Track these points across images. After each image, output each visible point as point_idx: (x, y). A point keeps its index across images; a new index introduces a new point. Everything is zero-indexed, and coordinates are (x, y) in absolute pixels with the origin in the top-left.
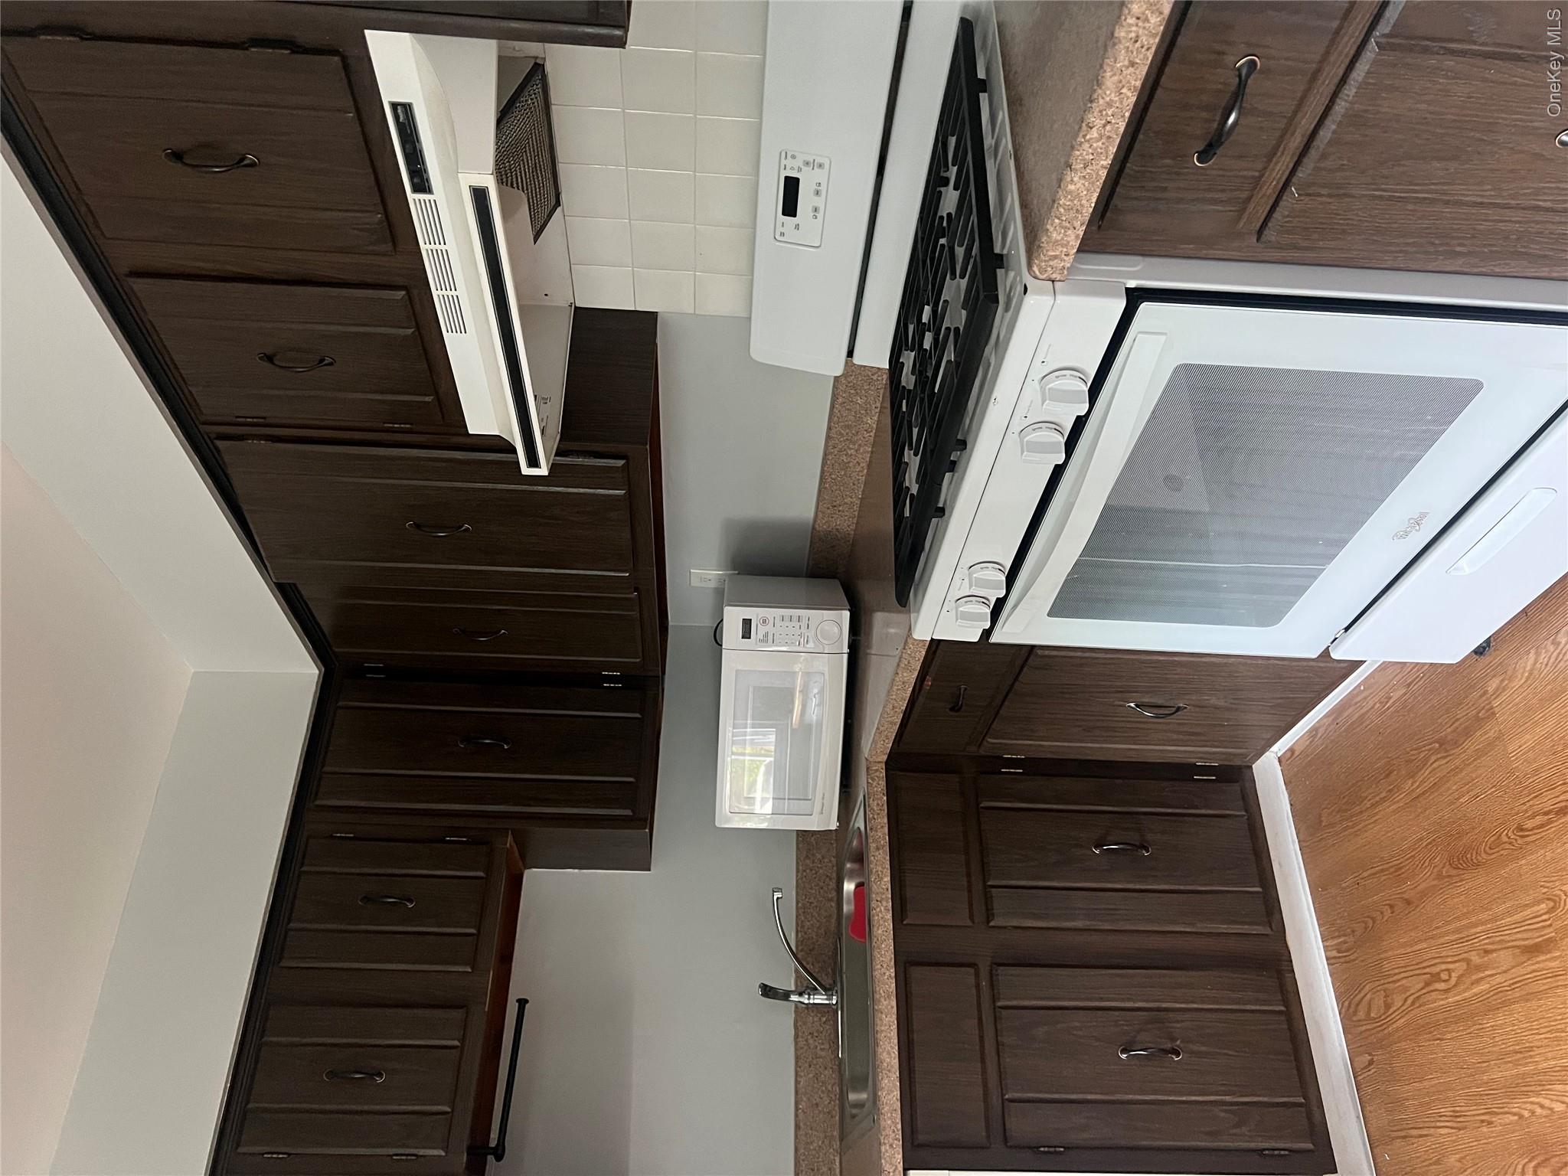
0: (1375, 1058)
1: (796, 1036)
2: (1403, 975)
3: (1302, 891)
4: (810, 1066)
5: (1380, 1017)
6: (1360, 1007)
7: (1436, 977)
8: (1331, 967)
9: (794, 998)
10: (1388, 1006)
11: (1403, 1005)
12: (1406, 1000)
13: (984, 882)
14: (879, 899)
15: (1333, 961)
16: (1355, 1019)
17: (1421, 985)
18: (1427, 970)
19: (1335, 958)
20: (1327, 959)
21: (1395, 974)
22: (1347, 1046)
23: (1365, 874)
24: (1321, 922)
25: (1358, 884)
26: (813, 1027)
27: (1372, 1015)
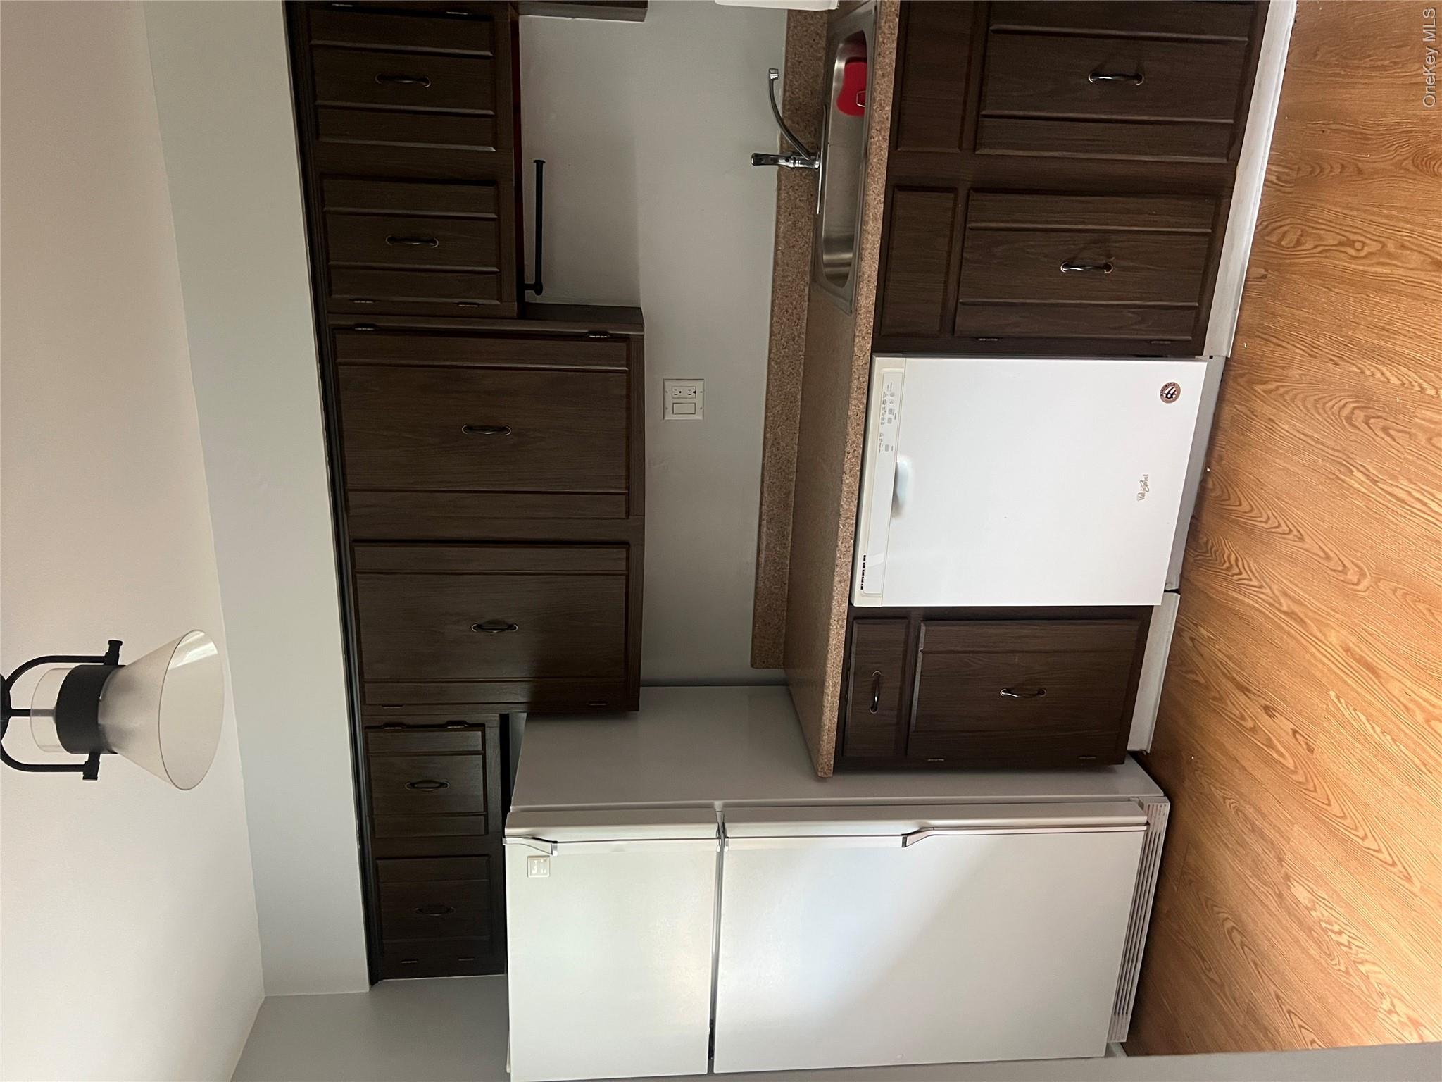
0: (1270, 276)
1: (779, 189)
2: (1323, 227)
3: (1269, 114)
4: (790, 215)
5: (1288, 248)
6: (1275, 232)
7: (1351, 243)
8: (1265, 188)
9: (782, 162)
10: (1298, 243)
11: (1312, 249)
12: (1316, 247)
13: (978, 111)
14: (878, 128)
15: (1269, 184)
16: (1266, 238)
17: (1335, 242)
18: (1347, 234)
19: (1272, 182)
20: (1265, 180)
21: (1319, 223)
22: (1250, 255)
23: (1334, 127)
24: (1274, 146)
25: (1323, 131)
26: (794, 181)
27: (1283, 243)
